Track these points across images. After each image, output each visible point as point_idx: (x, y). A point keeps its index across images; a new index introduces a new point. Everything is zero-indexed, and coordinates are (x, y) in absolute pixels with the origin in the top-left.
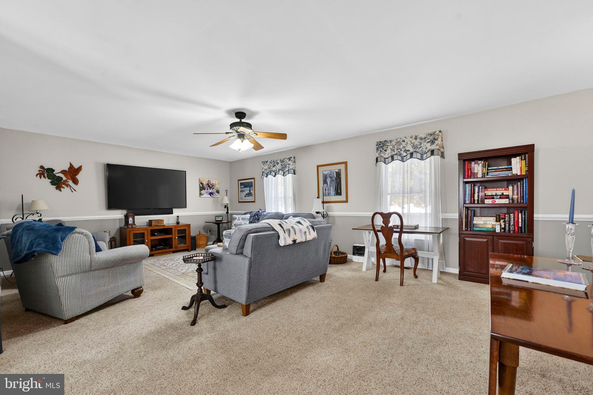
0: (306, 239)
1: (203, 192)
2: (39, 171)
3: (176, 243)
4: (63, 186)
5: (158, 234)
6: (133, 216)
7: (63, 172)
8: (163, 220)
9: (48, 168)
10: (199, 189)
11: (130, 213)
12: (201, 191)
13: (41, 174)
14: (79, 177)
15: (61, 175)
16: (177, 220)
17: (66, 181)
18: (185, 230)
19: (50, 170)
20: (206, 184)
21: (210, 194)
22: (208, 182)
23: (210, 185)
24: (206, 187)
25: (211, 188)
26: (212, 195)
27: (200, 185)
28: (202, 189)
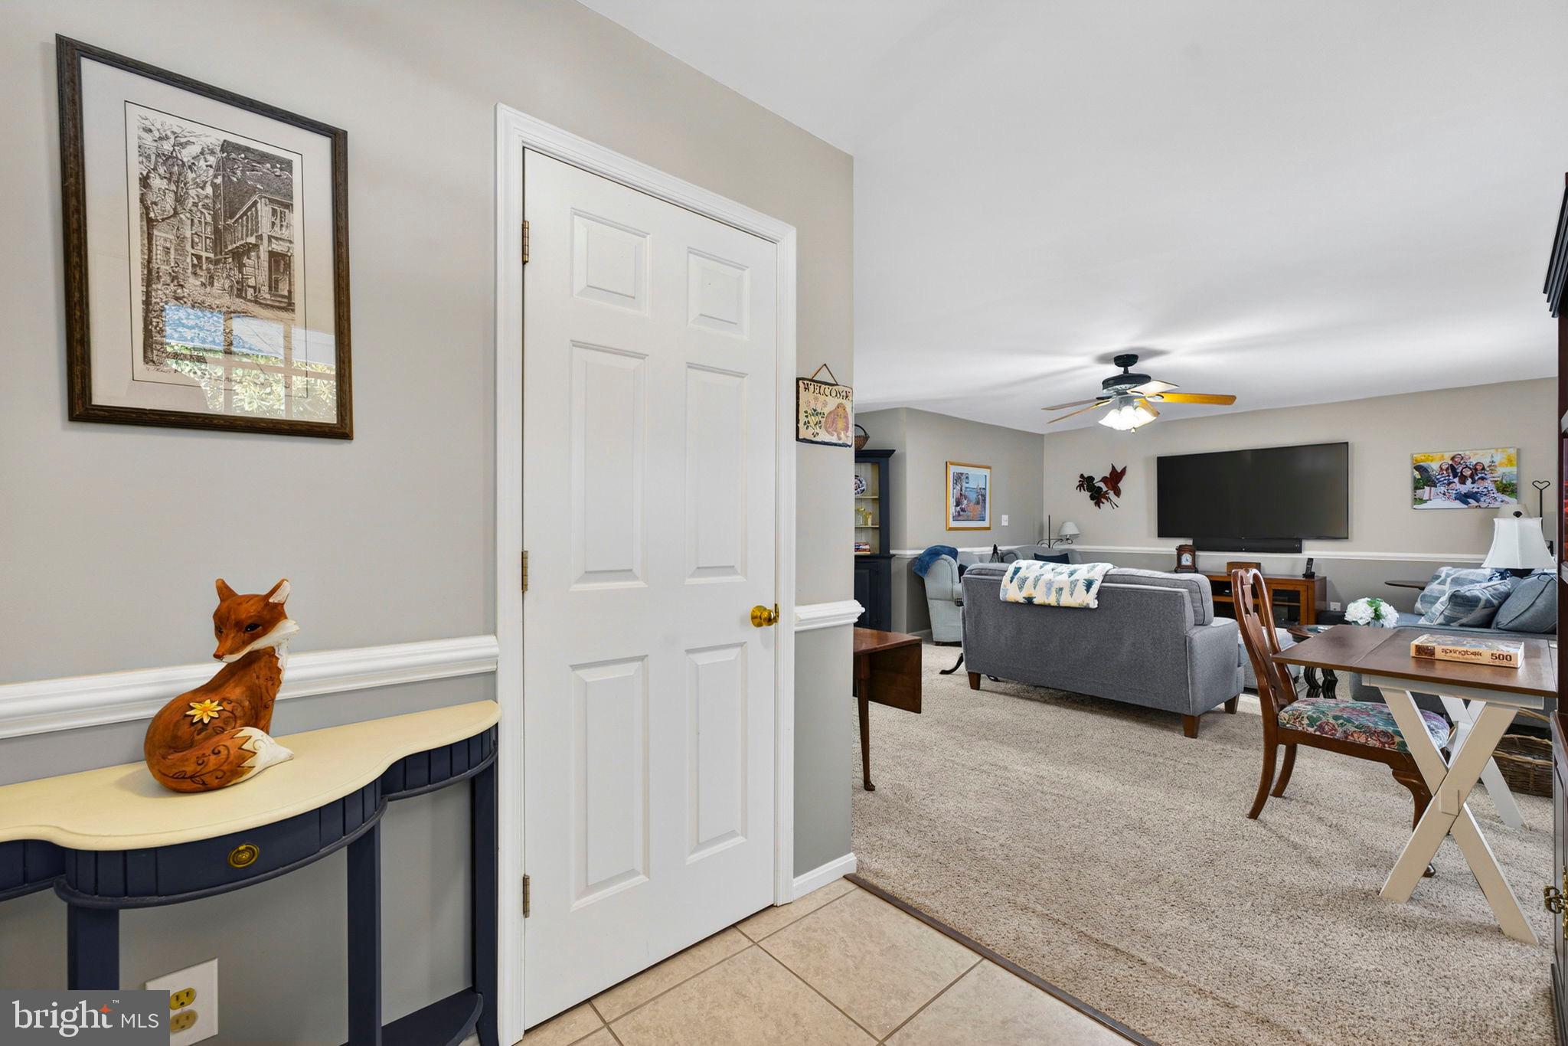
0: (1058, 601)
1: (1426, 492)
2: (1080, 481)
4: (1103, 500)
6: (1192, 550)
7: (1104, 480)
8: (1260, 564)
9: (1088, 477)
10: (1409, 485)
11: (1186, 545)
12: (1418, 491)
13: (1080, 486)
14: (1122, 485)
15: (1102, 485)
16: (1307, 568)
17: (1106, 492)
18: (1298, 593)
19: (1091, 479)
20: (1441, 469)
21: (1464, 498)
22: (1450, 462)
23: (1461, 472)
24: (1442, 479)
25: (1470, 480)
26: (1470, 500)
27: (1413, 473)
28: (1424, 485)
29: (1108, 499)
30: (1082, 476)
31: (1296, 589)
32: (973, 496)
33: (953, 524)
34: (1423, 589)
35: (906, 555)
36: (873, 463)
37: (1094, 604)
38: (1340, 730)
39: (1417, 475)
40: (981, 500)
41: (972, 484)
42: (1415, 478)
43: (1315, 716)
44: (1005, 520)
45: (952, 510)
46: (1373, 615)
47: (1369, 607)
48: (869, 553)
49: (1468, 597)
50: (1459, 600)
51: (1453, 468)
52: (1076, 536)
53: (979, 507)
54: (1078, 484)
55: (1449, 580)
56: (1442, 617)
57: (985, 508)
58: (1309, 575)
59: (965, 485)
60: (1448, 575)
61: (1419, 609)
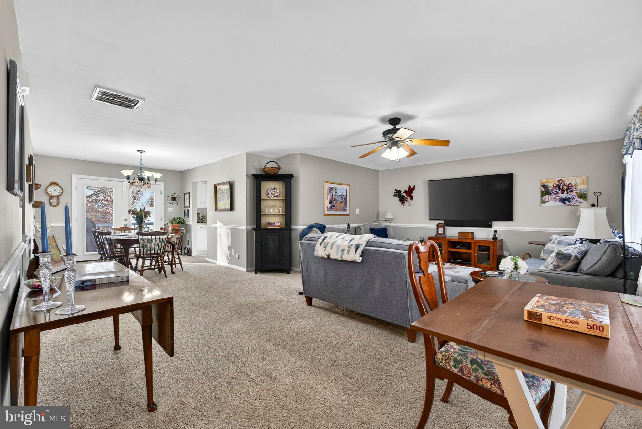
0: (342, 257)
1: (547, 198)
2: (395, 192)
3: (475, 261)
4: (405, 202)
5: (460, 246)
6: (443, 226)
7: (405, 192)
8: (473, 233)
9: (399, 191)
10: (539, 194)
11: (441, 224)
12: (544, 197)
13: (395, 195)
14: (413, 194)
15: (404, 194)
16: (494, 235)
17: (406, 198)
18: (489, 247)
19: (400, 191)
20: (554, 186)
21: (563, 200)
22: (557, 183)
23: (562, 188)
24: (554, 191)
25: (566, 192)
26: (566, 202)
27: (541, 188)
28: (546, 194)
29: (407, 201)
30: (396, 190)
31: (489, 246)
32: (339, 199)
33: (327, 213)
34: (544, 246)
35: (299, 228)
36: (283, 181)
37: (359, 260)
38: (474, 374)
39: (543, 188)
40: (344, 201)
41: (339, 193)
42: (542, 190)
43: (459, 358)
44: (358, 211)
45: (327, 205)
46: (514, 267)
47: (512, 262)
48: (279, 227)
49: (565, 254)
50: (561, 256)
51: (558, 186)
52: (392, 219)
53: (343, 205)
54: (394, 194)
55: (556, 242)
56: (552, 265)
57: (346, 205)
58: (495, 238)
59: (334, 193)
60: (556, 239)
61: (542, 256)
